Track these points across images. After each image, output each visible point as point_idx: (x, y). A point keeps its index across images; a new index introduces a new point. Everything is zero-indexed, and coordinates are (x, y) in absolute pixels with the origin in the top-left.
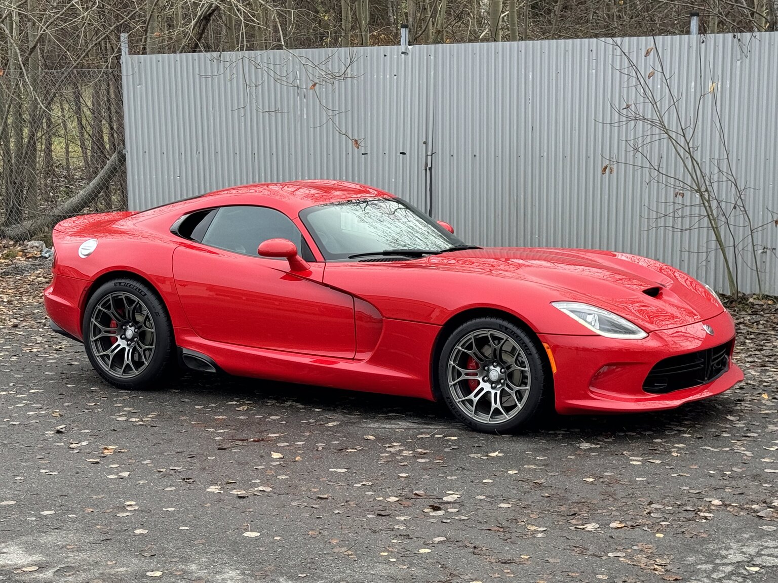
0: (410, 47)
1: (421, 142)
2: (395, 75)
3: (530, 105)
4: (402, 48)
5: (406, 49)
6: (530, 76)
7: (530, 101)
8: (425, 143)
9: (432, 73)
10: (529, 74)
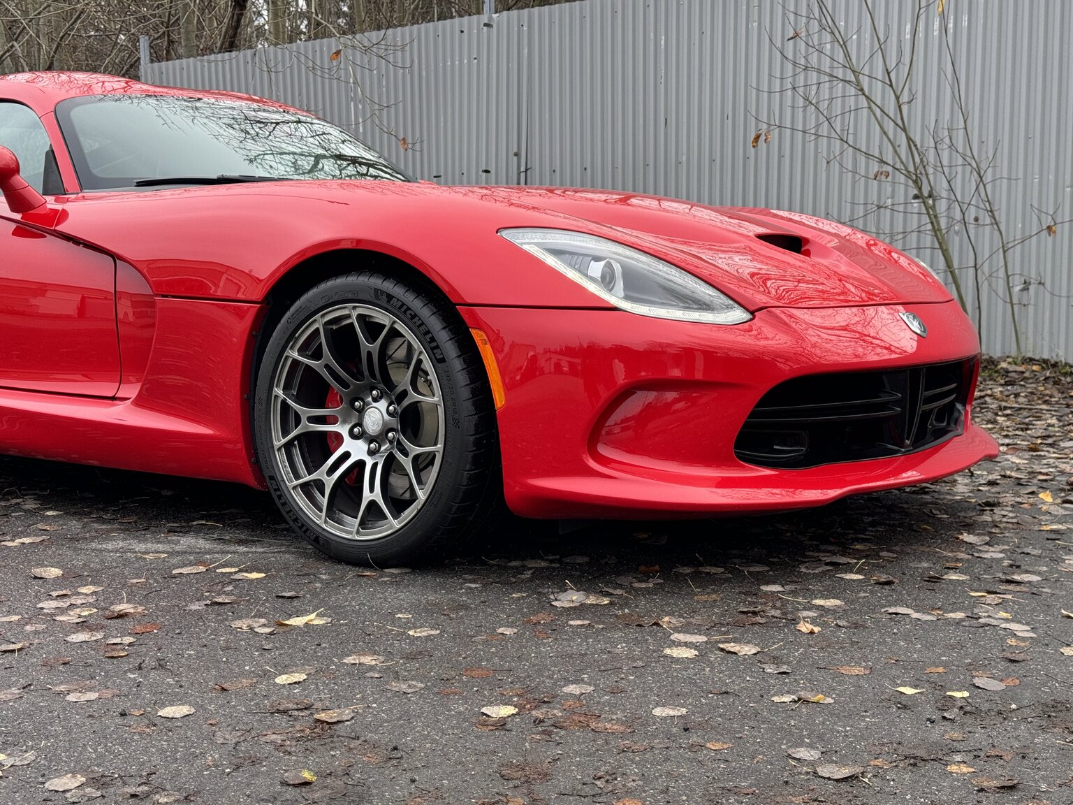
0: (495, 16)
1: (511, 154)
2: (475, 59)
3: (662, 85)
4: (484, 18)
5: (490, 18)
6: (663, 42)
7: (663, 80)
8: (516, 154)
9: (526, 51)
10: (661, 39)
